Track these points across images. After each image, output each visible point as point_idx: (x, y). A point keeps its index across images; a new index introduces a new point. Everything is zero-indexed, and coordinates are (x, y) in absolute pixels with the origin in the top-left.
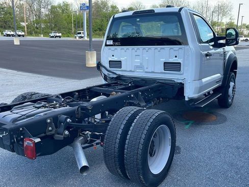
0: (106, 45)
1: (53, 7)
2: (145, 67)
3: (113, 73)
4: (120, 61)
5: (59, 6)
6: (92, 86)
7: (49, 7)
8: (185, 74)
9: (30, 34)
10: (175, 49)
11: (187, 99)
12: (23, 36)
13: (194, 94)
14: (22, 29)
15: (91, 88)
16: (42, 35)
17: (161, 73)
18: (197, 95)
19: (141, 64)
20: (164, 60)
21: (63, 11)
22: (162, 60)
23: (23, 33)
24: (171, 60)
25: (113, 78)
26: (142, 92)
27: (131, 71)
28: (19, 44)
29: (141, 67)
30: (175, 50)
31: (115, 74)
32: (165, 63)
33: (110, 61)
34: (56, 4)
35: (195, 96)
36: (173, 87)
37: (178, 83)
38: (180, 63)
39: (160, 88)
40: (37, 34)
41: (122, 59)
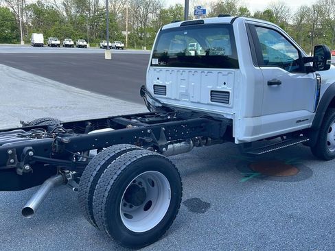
0: (152, 65)
1: (163, 12)
2: (191, 96)
3: (157, 101)
4: (165, 86)
5: (171, 10)
6: (116, 115)
7: (158, 12)
8: (234, 108)
9: (131, 45)
10: (224, 73)
11: (236, 142)
12: (122, 48)
13: (245, 135)
14: (122, 39)
15: (113, 118)
16: (145, 48)
17: (208, 104)
18: (250, 137)
19: (187, 90)
20: (211, 87)
21: (175, 16)
22: (209, 87)
23: (123, 45)
24: (219, 88)
25: (159, 107)
26: (167, 127)
27: (175, 99)
28: (110, 58)
29: (185, 95)
30: (224, 75)
31: (159, 102)
32: (212, 91)
33: (154, 86)
34: (166, 7)
35: (248, 138)
36: (220, 124)
37: (228, 119)
38: (228, 93)
39: (202, 125)
40: (140, 45)
41: (167, 83)
